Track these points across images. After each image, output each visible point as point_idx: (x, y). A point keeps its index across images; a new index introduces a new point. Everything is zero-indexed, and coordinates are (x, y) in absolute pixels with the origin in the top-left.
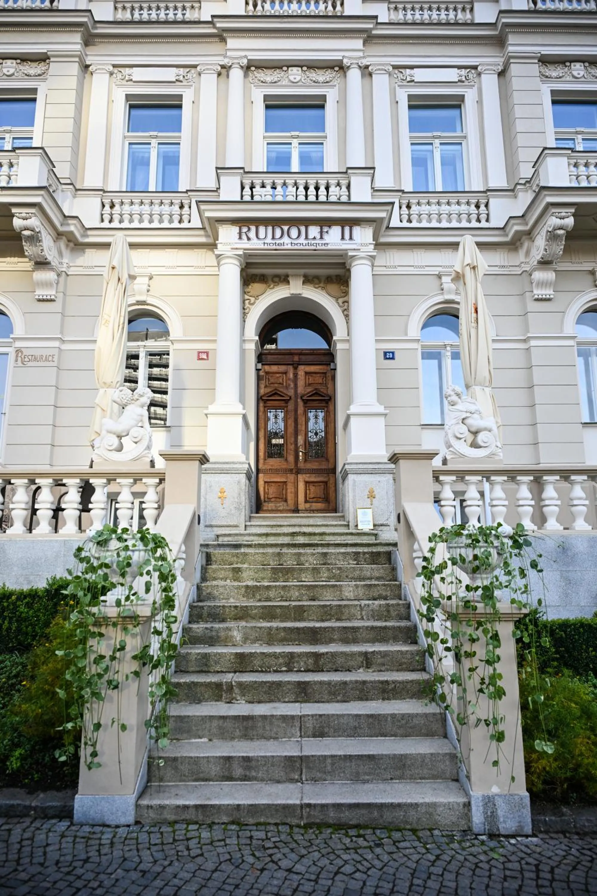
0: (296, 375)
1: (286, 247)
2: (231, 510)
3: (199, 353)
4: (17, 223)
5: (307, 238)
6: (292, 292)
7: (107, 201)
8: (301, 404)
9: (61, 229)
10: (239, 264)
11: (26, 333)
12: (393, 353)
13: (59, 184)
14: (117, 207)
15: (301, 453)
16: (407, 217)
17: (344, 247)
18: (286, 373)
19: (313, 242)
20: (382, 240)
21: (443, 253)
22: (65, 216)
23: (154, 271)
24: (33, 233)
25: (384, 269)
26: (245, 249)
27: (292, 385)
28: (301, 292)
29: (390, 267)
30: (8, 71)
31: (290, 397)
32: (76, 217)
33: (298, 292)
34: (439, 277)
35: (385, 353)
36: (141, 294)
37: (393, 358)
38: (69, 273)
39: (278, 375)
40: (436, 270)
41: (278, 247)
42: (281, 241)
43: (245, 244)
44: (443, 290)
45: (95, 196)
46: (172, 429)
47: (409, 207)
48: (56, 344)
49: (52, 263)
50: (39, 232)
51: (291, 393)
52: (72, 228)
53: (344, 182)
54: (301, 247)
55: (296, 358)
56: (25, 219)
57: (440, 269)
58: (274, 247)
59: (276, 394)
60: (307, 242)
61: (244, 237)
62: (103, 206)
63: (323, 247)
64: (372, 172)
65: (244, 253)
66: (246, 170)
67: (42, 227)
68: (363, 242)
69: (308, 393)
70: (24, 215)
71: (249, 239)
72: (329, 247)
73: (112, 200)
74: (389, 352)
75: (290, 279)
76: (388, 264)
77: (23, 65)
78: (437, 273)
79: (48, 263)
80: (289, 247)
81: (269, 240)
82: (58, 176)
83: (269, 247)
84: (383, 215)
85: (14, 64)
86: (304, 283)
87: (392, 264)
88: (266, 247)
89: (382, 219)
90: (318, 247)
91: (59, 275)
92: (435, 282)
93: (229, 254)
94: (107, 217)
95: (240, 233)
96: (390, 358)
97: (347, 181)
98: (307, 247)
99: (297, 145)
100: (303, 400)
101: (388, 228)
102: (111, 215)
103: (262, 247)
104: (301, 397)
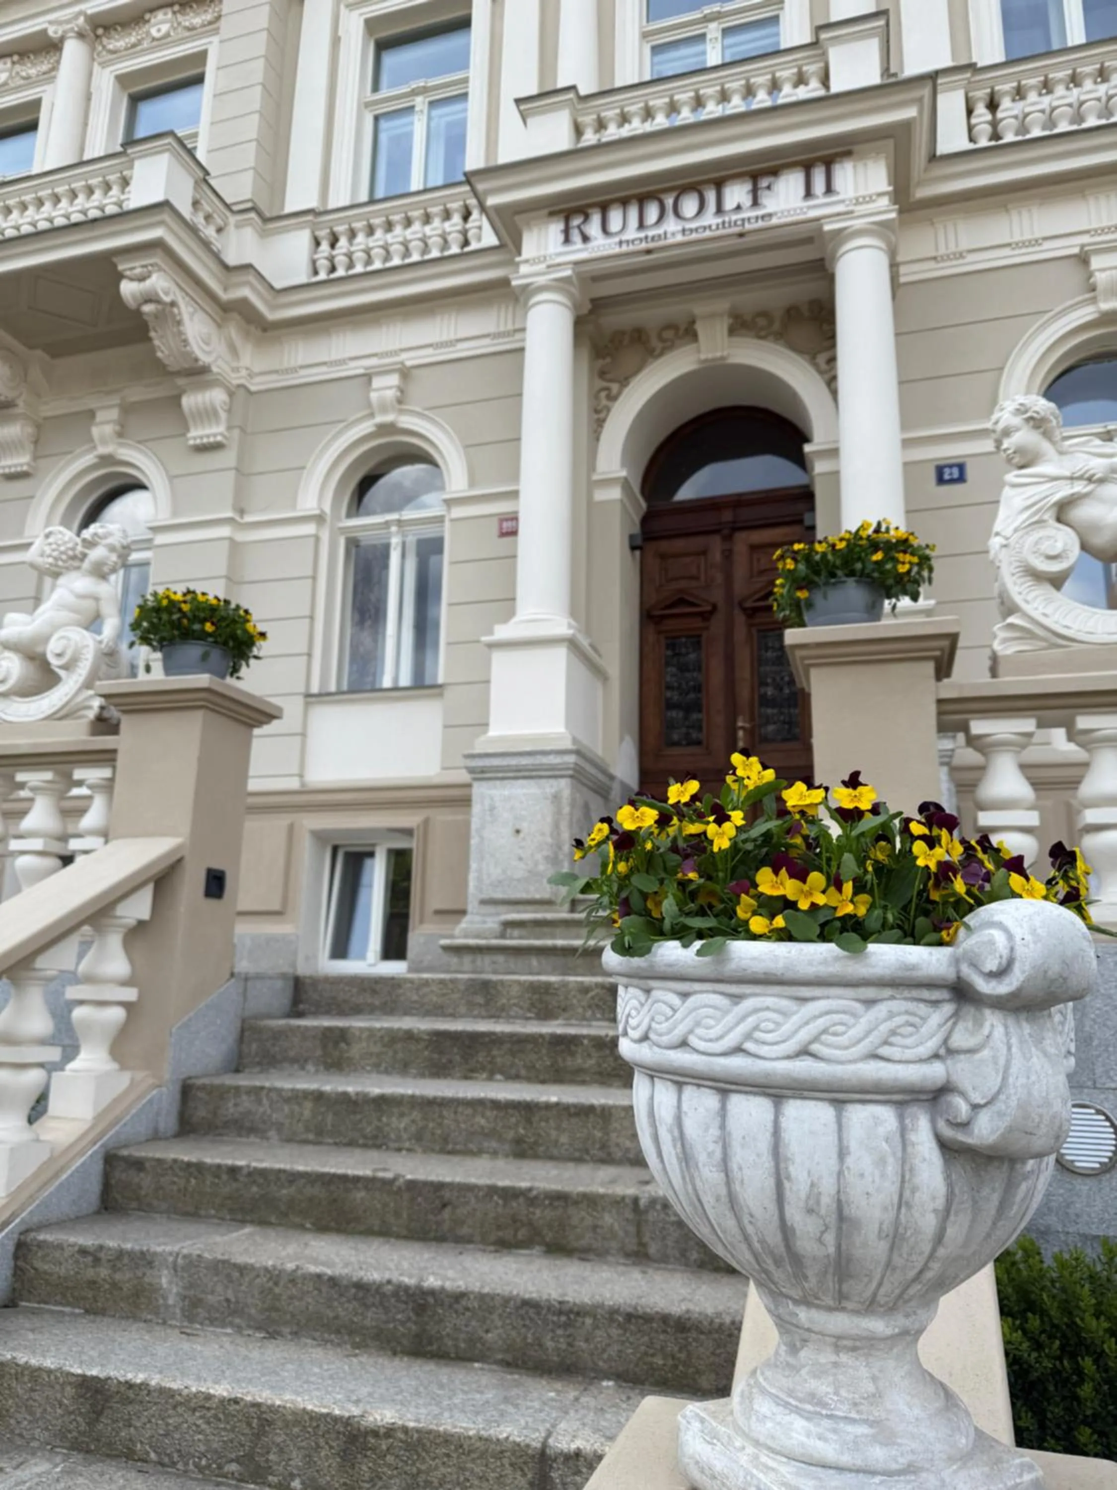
0: (728, 555)
1: (671, 241)
2: (536, 864)
3: (501, 521)
4: (128, 288)
5: (719, 210)
6: (703, 357)
7: (323, 233)
8: (740, 619)
9: (224, 296)
10: (569, 303)
11: (175, 513)
12: (961, 467)
13: (228, 214)
14: (343, 242)
15: (741, 733)
16: (988, 128)
17: (813, 214)
18: (704, 553)
19: (734, 217)
20: (922, 193)
21: (1092, 201)
22: (226, 267)
23: (410, 359)
24: (160, 307)
25: (932, 264)
26: (576, 263)
27: (719, 578)
28: (725, 353)
29: (948, 257)
30: (159, 30)
31: (715, 607)
32: (249, 267)
33: (718, 354)
34: (1083, 259)
35: (940, 470)
36: (384, 409)
37: (961, 479)
38: (253, 388)
39: (687, 560)
40: (1072, 247)
41: (651, 245)
42: (660, 231)
43: (579, 252)
44: (1094, 290)
45: (300, 227)
46: (448, 693)
47: (993, 105)
48: (224, 531)
49: (215, 369)
50: (173, 304)
51: (717, 596)
52: (245, 292)
53: (811, 68)
54: (708, 234)
55: (727, 516)
56: (142, 279)
57: (1086, 239)
58: (644, 246)
59: (681, 602)
60: (720, 220)
61: (576, 236)
62: (317, 243)
63: (760, 224)
64: (881, 22)
65: (578, 275)
66: (583, 92)
67: (177, 291)
68: (862, 192)
69: (755, 593)
70: (138, 271)
71: (585, 239)
72: (775, 221)
73: (331, 229)
74: (951, 466)
75: (699, 327)
76: (942, 251)
77: (183, 15)
78: (1076, 250)
79: (204, 370)
80: (679, 238)
81: (632, 233)
82: (229, 201)
83: (631, 248)
84: (911, 112)
85: (170, 15)
86: (732, 331)
87: (952, 248)
88: (625, 248)
89: (906, 126)
90: (748, 226)
91: (231, 394)
92: (1072, 276)
93: (541, 280)
94: (323, 264)
95: (567, 232)
96: (952, 481)
97: (822, 65)
98: (721, 232)
99: (719, 35)
100: (744, 610)
101: (933, 158)
102: (331, 259)
103: (617, 250)
104: (740, 604)
